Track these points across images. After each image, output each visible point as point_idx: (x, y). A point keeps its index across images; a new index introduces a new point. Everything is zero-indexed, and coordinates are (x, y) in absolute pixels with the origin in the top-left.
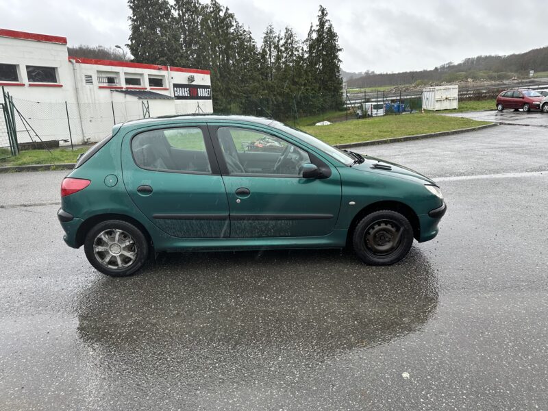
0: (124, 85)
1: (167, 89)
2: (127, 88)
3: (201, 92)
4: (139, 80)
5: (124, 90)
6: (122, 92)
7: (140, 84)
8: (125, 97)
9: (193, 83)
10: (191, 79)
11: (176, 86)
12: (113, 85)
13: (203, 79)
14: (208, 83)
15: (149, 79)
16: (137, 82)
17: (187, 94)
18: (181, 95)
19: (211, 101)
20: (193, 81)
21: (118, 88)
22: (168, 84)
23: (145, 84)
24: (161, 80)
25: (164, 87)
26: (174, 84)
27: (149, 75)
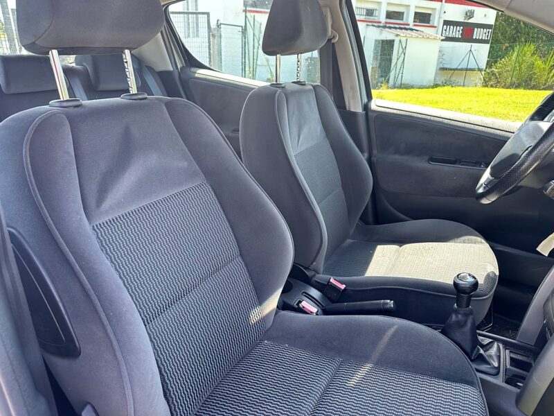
0: (383, 19)
1: (435, 27)
2: (386, 23)
3: (478, 33)
4: (403, 13)
5: (381, 25)
6: (379, 27)
7: (402, 20)
8: (381, 33)
9: (471, 21)
10: (470, 15)
11: (447, 23)
12: (371, 18)
13: (486, 16)
14: (492, 22)
15: (416, 13)
16: (399, 15)
17: (458, 35)
18: (450, 36)
19: (487, 46)
20: (471, 18)
21: (375, 22)
22: (437, 20)
23: (410, 19)
24: (430, 14)
25: (431, 24)
26: (444, 21)
27: (416, 7)
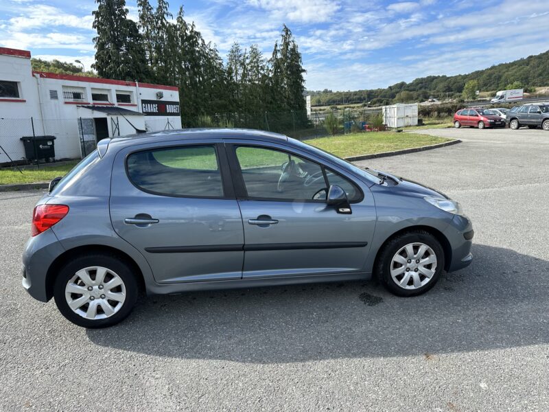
0: (90, 101)
1: (136, 105)
2: (94, 104)
3: (170, 109)
4: (107, 96)
5: (90, 105)
6: (88, 107)
7: (108, 101)
8: (93, 113)
9: (161, 100)
10: (160, 95)
11: (143, 102)
12: (79, 100)
13: (172, 95)
14: (178, 100)
15: (118, 96)
16: (104, 97)
17: (155, 110)
18: (149, 111)
19: (180, 117)
20: (161, 98)
21: (85, 104)
22: (136, 99)
23: (113, 100)
24: (129, 95)
25: (132, 103)
26: (142, 100)
27: (117, 91)
